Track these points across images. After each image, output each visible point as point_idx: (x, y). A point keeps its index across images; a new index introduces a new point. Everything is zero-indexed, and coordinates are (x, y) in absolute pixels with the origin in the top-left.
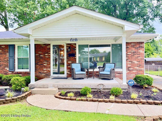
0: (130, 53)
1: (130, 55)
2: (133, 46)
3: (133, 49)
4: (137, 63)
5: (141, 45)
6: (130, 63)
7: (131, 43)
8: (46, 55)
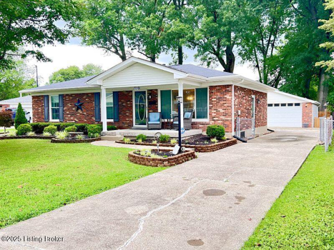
0: (215, 100)
1: (215, 101)
2: (218, 91)
3: (219, 94)
4: (223, 111)
5: (228, 89)
6: (215, 111)
7: (216, 86)
8: (128, 103)
